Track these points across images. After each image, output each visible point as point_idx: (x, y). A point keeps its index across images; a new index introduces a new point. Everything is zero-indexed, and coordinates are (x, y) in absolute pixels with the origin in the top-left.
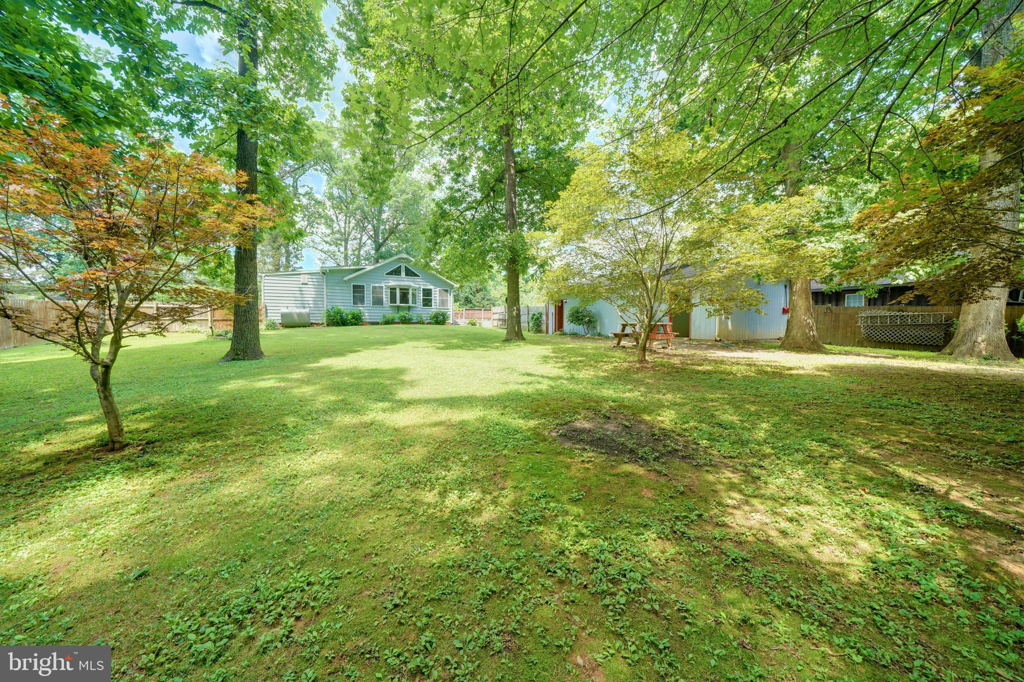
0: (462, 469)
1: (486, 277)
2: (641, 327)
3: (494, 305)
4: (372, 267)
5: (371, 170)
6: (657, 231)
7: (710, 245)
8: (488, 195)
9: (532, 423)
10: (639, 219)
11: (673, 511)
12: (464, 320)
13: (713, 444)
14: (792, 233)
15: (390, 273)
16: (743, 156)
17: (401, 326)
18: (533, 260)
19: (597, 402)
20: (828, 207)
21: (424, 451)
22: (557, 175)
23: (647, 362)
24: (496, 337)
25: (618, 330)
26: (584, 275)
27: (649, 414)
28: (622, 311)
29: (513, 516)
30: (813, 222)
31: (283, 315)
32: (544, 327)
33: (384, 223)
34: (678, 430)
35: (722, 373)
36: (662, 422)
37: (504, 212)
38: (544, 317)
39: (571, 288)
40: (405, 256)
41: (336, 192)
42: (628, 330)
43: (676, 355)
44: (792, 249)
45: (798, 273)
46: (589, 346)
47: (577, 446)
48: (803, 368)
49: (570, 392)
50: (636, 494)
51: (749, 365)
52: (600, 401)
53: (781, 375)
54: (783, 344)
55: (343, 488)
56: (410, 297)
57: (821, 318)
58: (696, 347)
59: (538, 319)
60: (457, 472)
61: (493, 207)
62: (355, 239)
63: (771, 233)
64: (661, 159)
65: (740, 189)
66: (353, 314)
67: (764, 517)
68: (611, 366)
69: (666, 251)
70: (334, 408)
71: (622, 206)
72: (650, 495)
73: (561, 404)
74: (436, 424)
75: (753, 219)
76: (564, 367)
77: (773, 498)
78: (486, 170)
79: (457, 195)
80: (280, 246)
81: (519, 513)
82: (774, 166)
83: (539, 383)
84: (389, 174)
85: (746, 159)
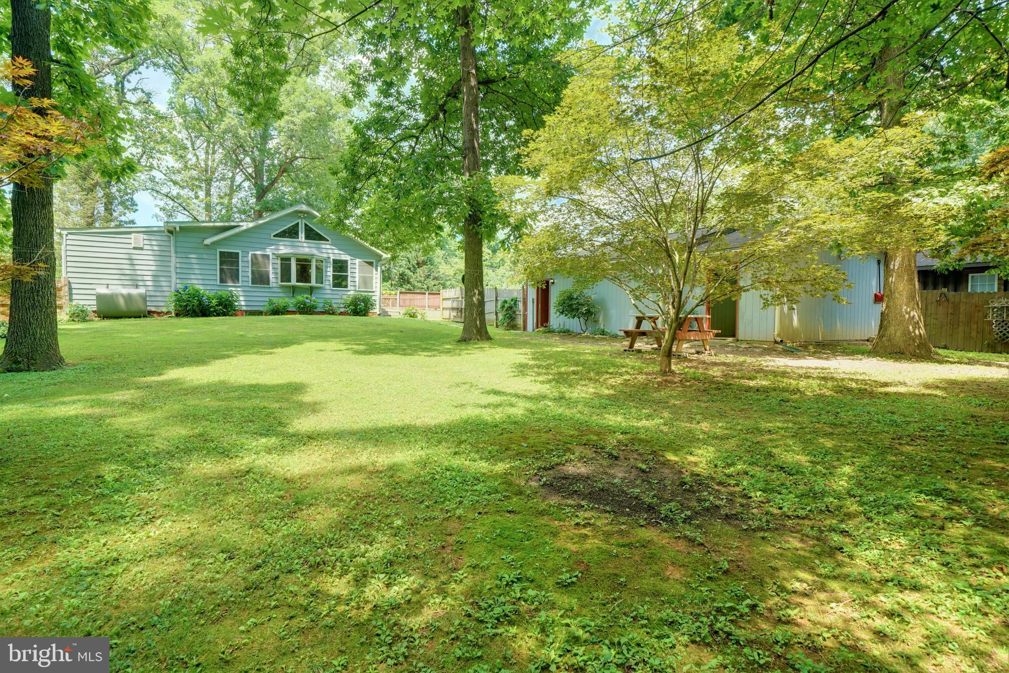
0: (393, 540)
1: (433, 243)
2: (665, 321)
3: (444, 287)
4: (251, 225)
5: (249, 70)
6: (689, 177)
7: (767, 200)
8: (436, 118)
9: (501, 467)
10: (663, 160)
11: (714, 600)
12: (398, 309)
13: (771, 497)
14: (889, 182)
15: (282, 235)
16: (818, 66)
17: (298, 317)
18: (504, 218)
19: (598, 434)
20: (944, 144)
21: (333, 514)
22: (540, 90)
23: (672, 373)
24: (448, 336)
25: (631, 327)
26: (581, 243)
27: (675, 451)
28: (637, 298)
29: (470, 611)
30: (921, 166)
31: (100, 298)
32: (520, 321)
33: (271, 156)
34: (720, 477)
35: (785, 390)
36: (696, 464)
37: (460, 144)
38: (521, 306)
39: (561, 262)
40: (304, 208)
41: (190, 102)
42: (646, 326)
43: (715, 364)
44: (888, 206)
45: (897, 241)
46: (587, 350)
47: (570, 502)
48: (904, 384)
49: (560, 418)
50: (658, 574)
51: (824, 379)
52: (605, 431)
53: (872, 395)
54: (875, 347)
55: (198, 577)
56: (313, 272)
57: (932, 309)
58: (745, 352)
59: (511, 308)
60: (385, 545)
61: (443, 136)
62: (223, 179)
63: (857, 183)
64: (696, 69)
65: (813, 116)
66: (220, 298)
67: (850, 610)
68: (619, 380)
69: (702, 208)
70: (186, 449)
71: (637, 138)
72: (678, 576)
73: (545, 437)
74: (352, 471)
75: (831, 161)
76: (550, 381)
77: (863, 581)
78: (432, 78)
79: (388, 115)
80: (95, 185)
81: (480, 608)
82: (866, 80)
83: (512, 405)
84: (279, 78)
85: (822, 70)
